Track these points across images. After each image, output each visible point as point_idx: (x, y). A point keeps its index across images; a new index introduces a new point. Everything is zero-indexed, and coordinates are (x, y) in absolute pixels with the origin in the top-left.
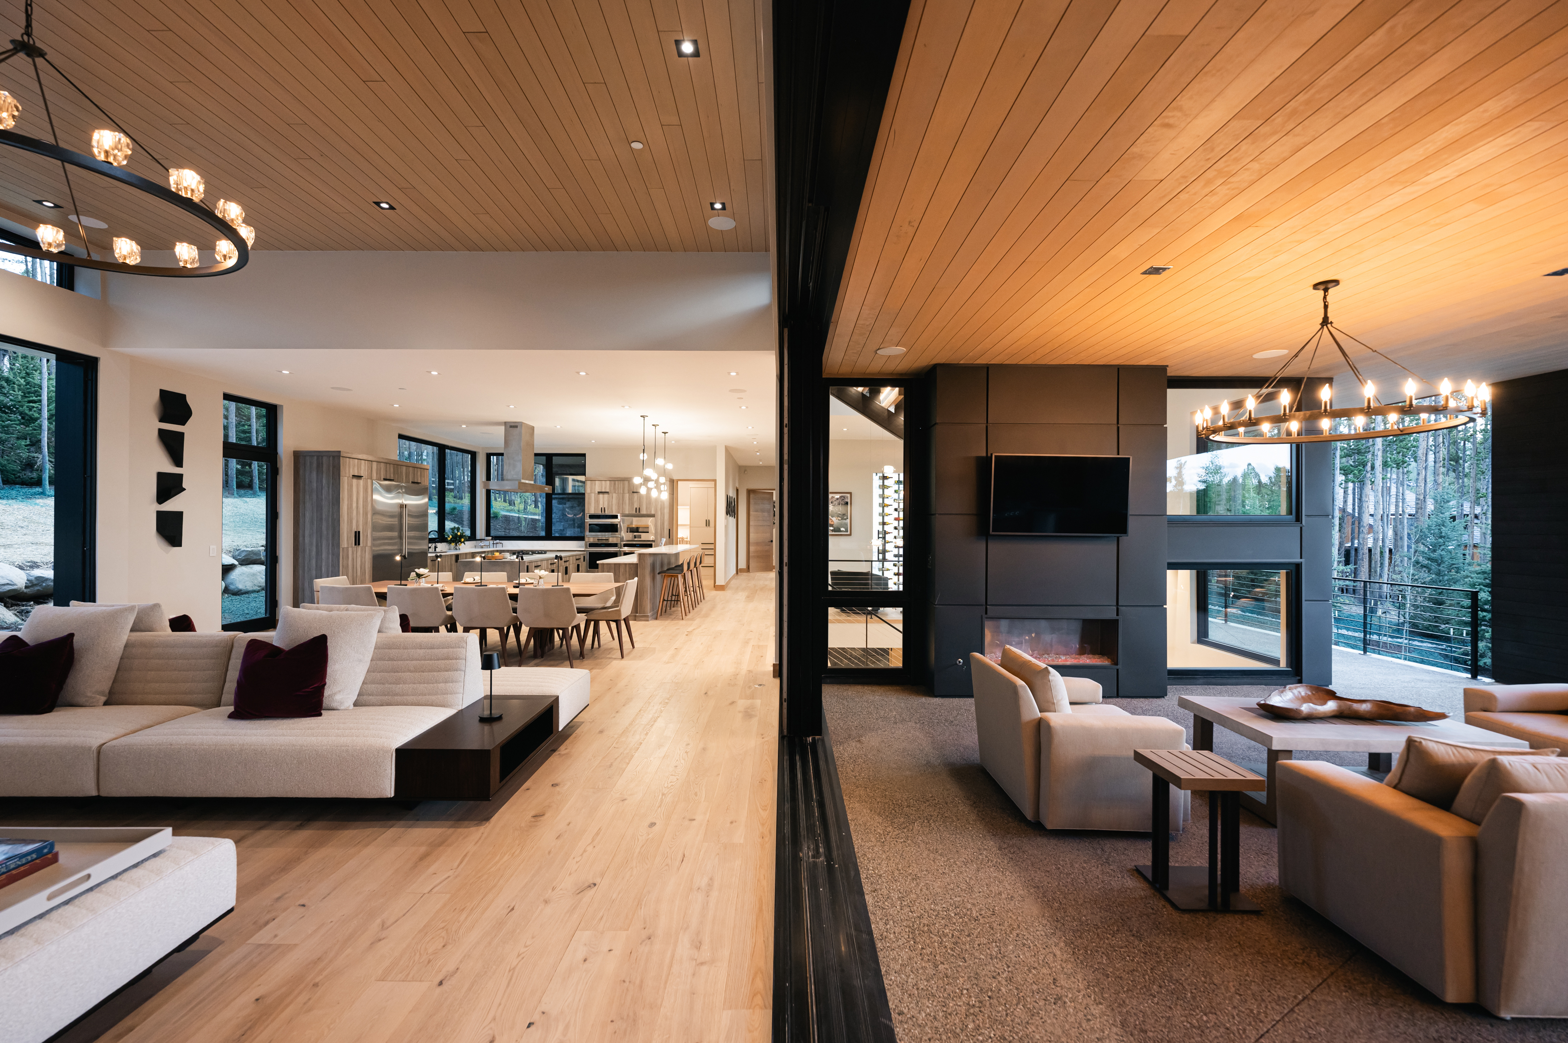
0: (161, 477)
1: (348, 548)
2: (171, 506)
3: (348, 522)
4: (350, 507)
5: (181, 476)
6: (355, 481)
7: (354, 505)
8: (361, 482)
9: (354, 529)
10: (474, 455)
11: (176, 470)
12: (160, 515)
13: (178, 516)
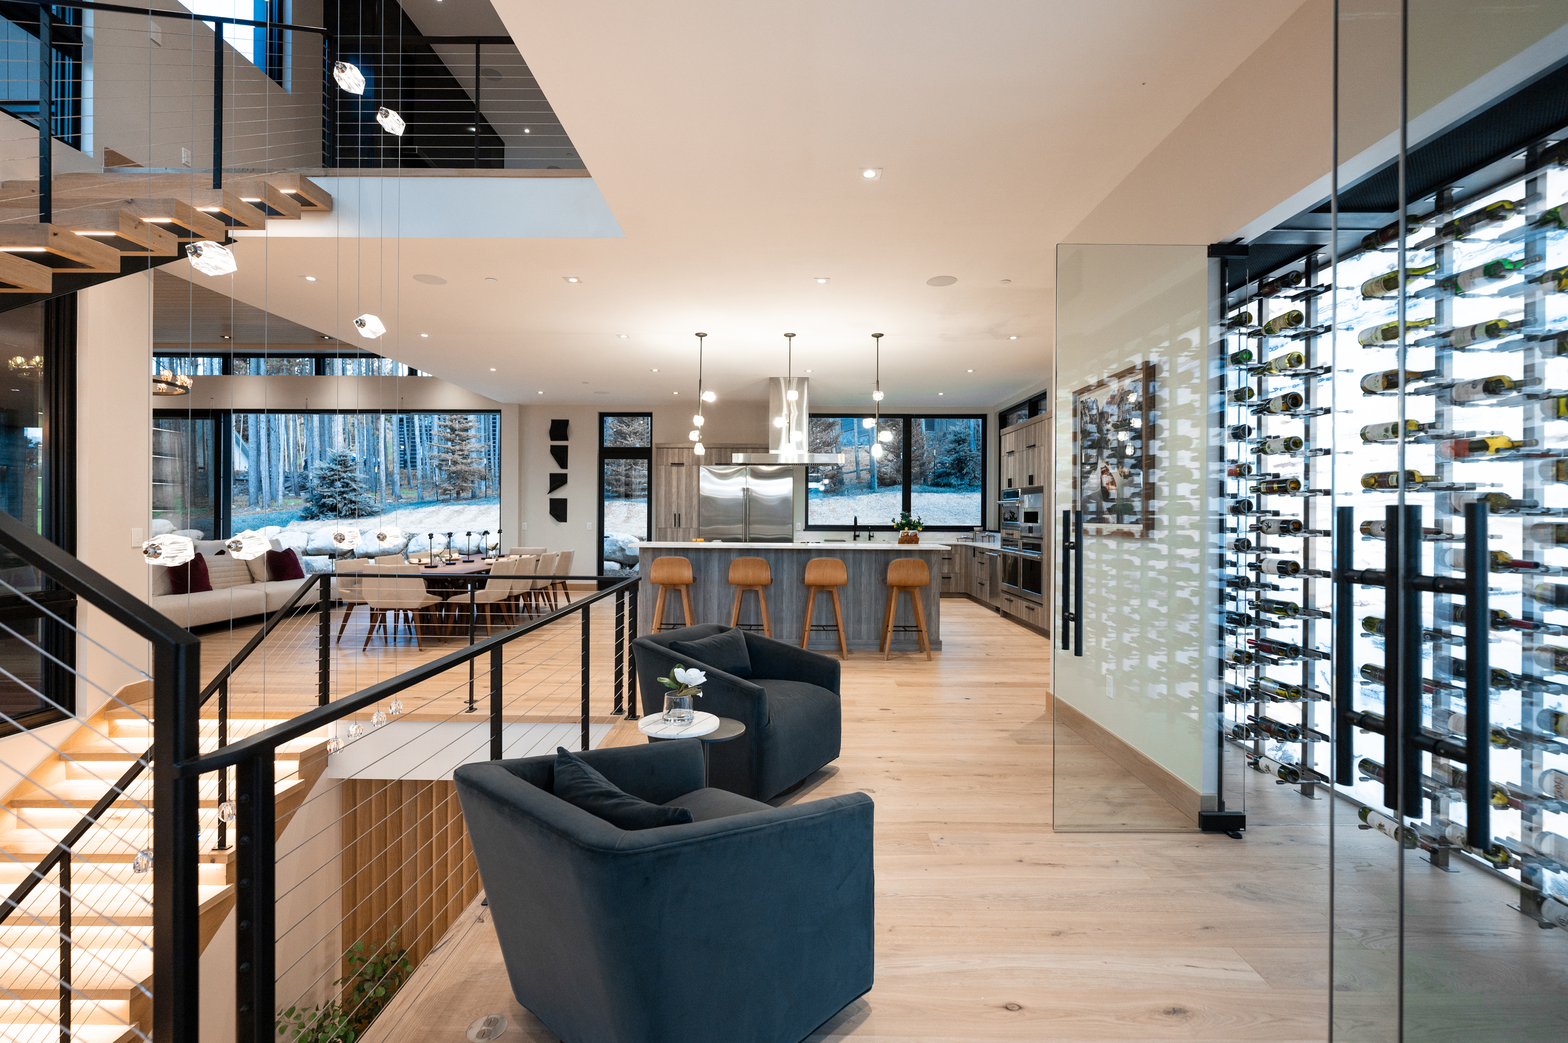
0: (552, 476)
1: (666, 528)
2: (559, 494)
3: (666, 505)
4: (668, 492)
5: (566, 475)
6: (674, 469)
7: (674, 490)
8: (683, 469)
9: (674, 510)
10: (984, 417)
11: (563, 471)
12: (552, 501)
13: (564, 501)
